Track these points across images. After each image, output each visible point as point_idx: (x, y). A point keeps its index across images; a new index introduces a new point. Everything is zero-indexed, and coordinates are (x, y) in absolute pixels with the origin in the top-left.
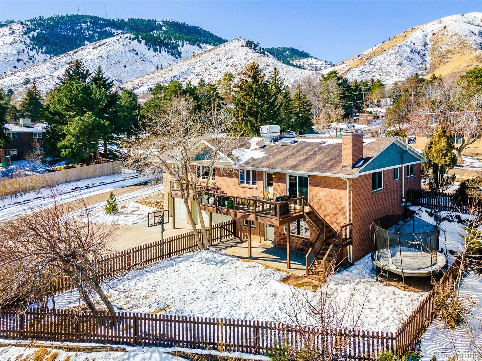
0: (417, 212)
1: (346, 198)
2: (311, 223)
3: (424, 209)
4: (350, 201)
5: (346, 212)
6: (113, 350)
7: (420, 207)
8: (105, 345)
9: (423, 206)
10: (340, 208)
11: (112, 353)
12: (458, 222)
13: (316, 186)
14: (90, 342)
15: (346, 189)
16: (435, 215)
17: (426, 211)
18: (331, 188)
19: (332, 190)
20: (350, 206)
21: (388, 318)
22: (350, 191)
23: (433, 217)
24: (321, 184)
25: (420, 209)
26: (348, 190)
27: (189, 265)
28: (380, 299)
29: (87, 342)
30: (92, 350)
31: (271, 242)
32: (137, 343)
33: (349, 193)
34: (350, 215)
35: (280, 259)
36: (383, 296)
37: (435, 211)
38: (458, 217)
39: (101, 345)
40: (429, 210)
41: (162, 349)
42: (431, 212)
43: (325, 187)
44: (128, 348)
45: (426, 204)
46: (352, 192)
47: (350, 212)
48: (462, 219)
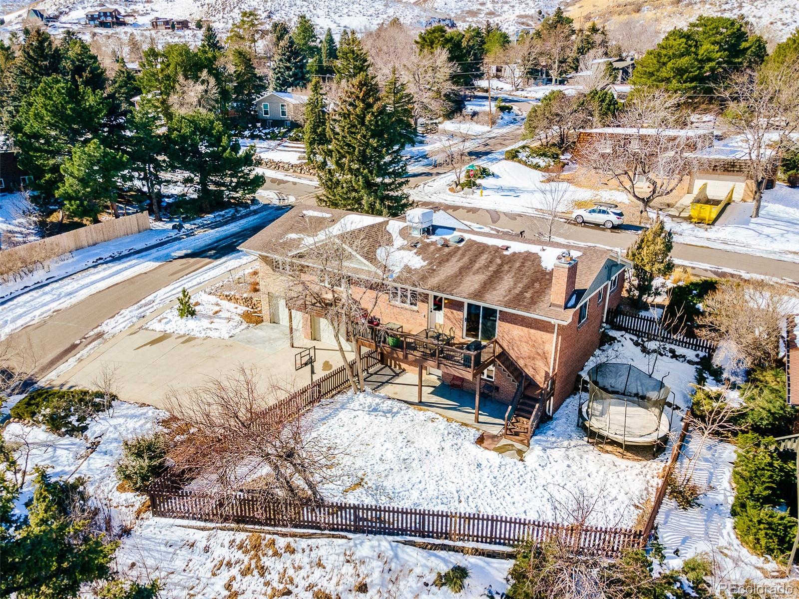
0: (619, 339)
1: (551, 343)
2: (504, 370)
3: (628, 336)
4: (556, 347)
5: (548, 359)
6: (334, 536)
7: (623, 333)
8: (323, 532)
9: (627, 332)
10: (540, 351)
11: (334, 540)
12: (672, 357)
13: (509, 322)
14: (304, 528)
15: (553, 333)
16: (643, 345)
17: (631, 339)
18: (531, 328)
19: (532, 331)
20: (556, 352)
21: (616, 499)
22: (558, 335)
23: (639, 348)
24: (517, 321)
25: (622, 336)
26: (555, 334)
27: (352, 416)
28: (601, 473)
29: (300, 528)
30: (310, 536)
31: (437, 377)
32: (358, 530)
33: (557, 339)
34: (554, 364)
35: (459, 406)
36: (603, 469)
37: (642, 341)
38: (672, 351)
39: (319, 532)
40: (635, 338)
41: (390, 538)
42: (637, 341)
43: (522, 325)
44: (350, 535)
45: (630, 329)
46: (560, 337)
47: (555, 360)
48: (677, 353)
